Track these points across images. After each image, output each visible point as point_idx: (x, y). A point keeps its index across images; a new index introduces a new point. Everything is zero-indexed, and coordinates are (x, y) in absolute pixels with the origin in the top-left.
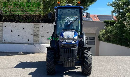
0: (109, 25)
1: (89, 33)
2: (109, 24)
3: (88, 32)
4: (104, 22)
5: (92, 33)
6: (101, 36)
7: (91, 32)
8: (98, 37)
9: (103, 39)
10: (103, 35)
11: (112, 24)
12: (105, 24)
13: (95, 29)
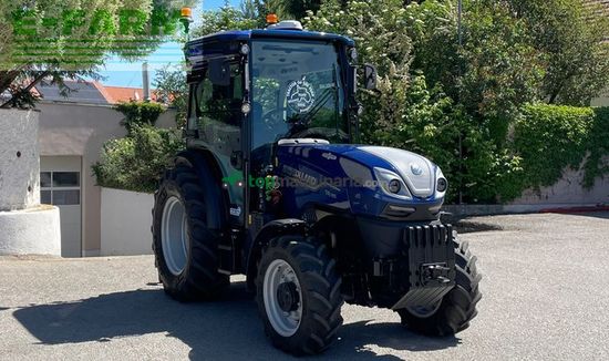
0: (137, 122)
1: (56, 154)
2: (138, 115)
3: (51, 152)
4: (117, 110)
5: (67, 153)
6: (107, 169)
7: (63, 151)
8: (97, 170)
9: (121, 178)
10: (128, 161)
11: (150, 115)
12: (121, 116)
13: (81, 138)
